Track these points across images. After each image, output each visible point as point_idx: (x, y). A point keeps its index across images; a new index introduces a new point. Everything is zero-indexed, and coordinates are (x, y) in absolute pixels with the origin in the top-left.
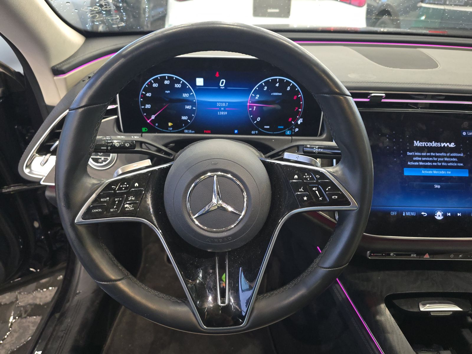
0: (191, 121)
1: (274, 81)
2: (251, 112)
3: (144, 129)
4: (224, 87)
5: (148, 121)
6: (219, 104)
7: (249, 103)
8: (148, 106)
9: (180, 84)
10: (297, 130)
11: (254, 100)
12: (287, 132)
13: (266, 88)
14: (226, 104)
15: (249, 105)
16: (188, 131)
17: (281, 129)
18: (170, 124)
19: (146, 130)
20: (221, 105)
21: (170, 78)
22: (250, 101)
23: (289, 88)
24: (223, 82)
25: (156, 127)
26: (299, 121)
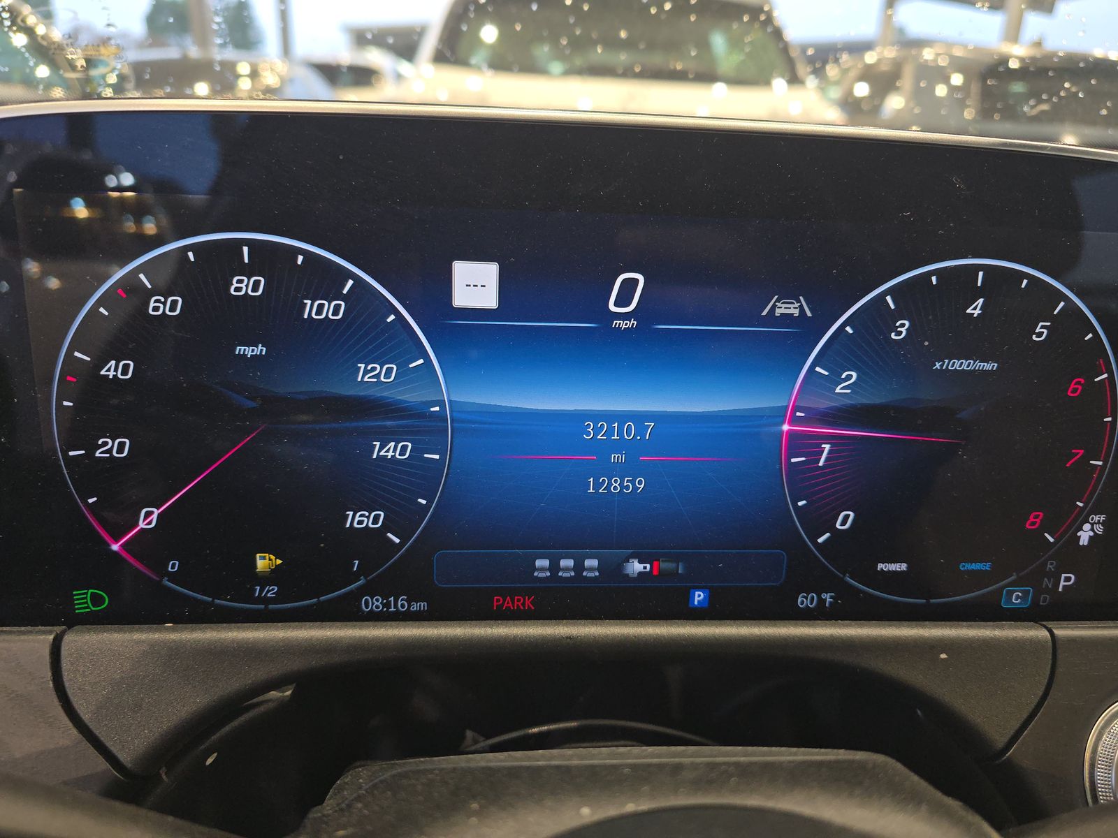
0: (404, 541)
1: (961, 283)
2: (803, 479)
3: (83, 600)
4: (633, 323)
5: (115, 547)
6: (597, 430)
7: (793, 420)
8: (113, 447)
9: (339, 296)
10: (1066, 580)
11: (823, 404)
12: (1010, 594)
13: (904, 326)
14: (641, 430)
15: (788, 432)
16: (387, 605)
17: (979, 579)
18: (263, 563)
19: (96, 600)
20: (610, 432)
21: (266, 259)
22: (795, 409)
23: (1042, 330)
24: (629, 287)
25: (166, 582)
26: (1087, 527)
